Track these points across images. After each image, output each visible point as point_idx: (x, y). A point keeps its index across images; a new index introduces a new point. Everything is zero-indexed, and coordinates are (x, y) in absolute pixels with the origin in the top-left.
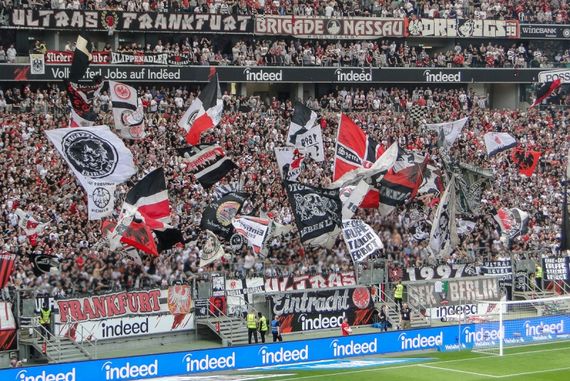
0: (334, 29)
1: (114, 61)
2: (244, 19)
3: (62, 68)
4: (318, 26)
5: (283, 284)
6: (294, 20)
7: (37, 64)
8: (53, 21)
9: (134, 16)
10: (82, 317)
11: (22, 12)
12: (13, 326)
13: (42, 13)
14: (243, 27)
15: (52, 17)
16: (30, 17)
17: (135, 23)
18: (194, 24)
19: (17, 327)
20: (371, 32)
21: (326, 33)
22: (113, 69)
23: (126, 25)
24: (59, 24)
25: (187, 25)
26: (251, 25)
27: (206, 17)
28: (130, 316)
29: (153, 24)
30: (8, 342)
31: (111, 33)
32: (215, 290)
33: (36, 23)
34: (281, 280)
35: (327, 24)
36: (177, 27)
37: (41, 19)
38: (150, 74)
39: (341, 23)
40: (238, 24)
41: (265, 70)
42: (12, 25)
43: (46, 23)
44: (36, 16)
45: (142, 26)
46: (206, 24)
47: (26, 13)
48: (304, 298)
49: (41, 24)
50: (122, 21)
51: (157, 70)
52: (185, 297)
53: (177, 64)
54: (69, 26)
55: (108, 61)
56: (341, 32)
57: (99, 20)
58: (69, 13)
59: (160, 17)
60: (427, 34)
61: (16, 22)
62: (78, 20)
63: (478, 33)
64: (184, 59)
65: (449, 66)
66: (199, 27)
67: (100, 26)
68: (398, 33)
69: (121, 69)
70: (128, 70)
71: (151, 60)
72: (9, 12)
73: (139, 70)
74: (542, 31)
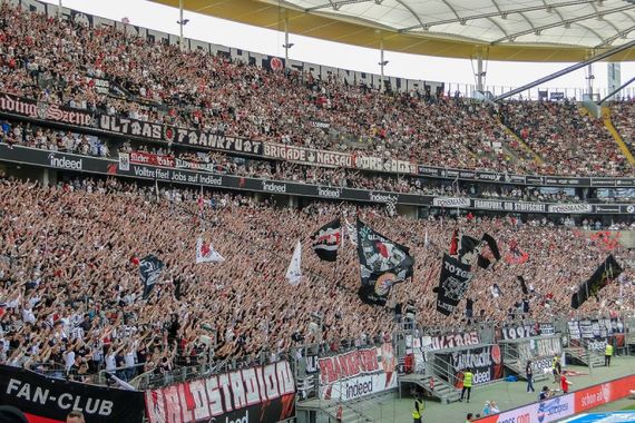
0: (312, 158)
1: (178, 166)
2: (257, 144)
3: (141, 167)
4: (302, 154)
5: (442, 342)
6: (287, 149)
7: (124, 162)
8: (130, 129)
9: (186, 133)
10: (333, 377)
11: (108, 118)
12: (293, 390)
13: (122, 121)
14: (256, 151)
15: (129, 125)
16: (113, 123)
17: (186, 139)
18: (225, 144)
19: (296, 391)
20: (333, 162)
21: (307, 160)
22: (177, 172)
23: (180, 140)
24: (134, 133)
25: (220, 145)
26: (261, 149)
27: (233, 140)
28: (362, 375)
29: (198, 140)
30: (289, 409)
31: (170, 144)
32: (407, 348)
33: (118, 129)
34: (440, 339)
35: (307, 154)
36: (213, 145)
37: (121, 126)
38: (202, 179)
39: (315, 154)
40: (253, 148)
41: (275, 184)
42: (100, 127)
43: (125, 130)
44: (118, 124)
45: (191, 142)
46: (233, 144)
47: (111, 120)
48: (468, 355)
49: (121, 129)
50: (177, 135)
51: (205, 176)
52: (391, 355)
53: (219, 173)
54: (141, 135)
55: (174, 165)
56: (316, 161)
57: (162, 133)
58: (142, 124)
59: (203, 135)
60: (365, 167)
61: (103, 125)
62: (147, 131)
63: (394, 170)
64: (223, 170)
65: (384, 191)
66: (228, 147)
67: (163, 138)
68: (349, 165)
69: (183, 173)
70: (187, 174)
71: (203, 167)
72: (98, 117)
73: (193, 174)
74: (430, 171)
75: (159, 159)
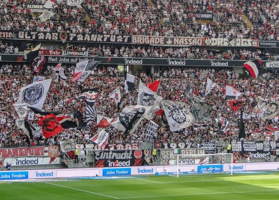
0: (169, 42)
1: (63, 54)
2: (126, 37)
4: (161, 40)
6: (150, 38)
8: (37, 36)
9: (75, 35)
11: (23, 33)
13: (32, 33)
14: (126, 41)
16: (26, 35)
17: (75, 38)
18: (103, 39)
20: (187, 43)
21: (165, 43)
22: (63, 58)
23: (71, 39)
24: (40, 38)
25: (99, 39)
26: (130, 40)
27: (109, 36)
28: (30, 157)
29: (84, 38)
33: (29, 37)
35: (166, 40)
36: (95, 40)
37: (31, 36)
39: (172, 39)
40: (124, 39)
41: (134, 59)
42: (18, 38)
43: (34, 37)
44: (29, 34)
45: (78, 39)
46: (109, 39)
47: (25, 33)
49: (31, 38)
50: (69, 37)
51: (83, 58)
52: (56, 150)
53: (93, 56)
54: (44, 39)
55: (60, 54)
56: (173, 43)
57: (58, 36)
58: (45, 33)
59: (87, 35)
60: (213, 44)
61: (20, 36)
62: (48, 36)
63: (238, 45)
64: (96, 54)
65: (223, 59)
66: (105, 40)
67: (59, 39)
68: (200, 44)
69: (67, 58)
70: (70, 58)
71: (81, 54)
72: (17, 33)
73: (74, 58)
74: (269, 44)
75: (51, 52)
